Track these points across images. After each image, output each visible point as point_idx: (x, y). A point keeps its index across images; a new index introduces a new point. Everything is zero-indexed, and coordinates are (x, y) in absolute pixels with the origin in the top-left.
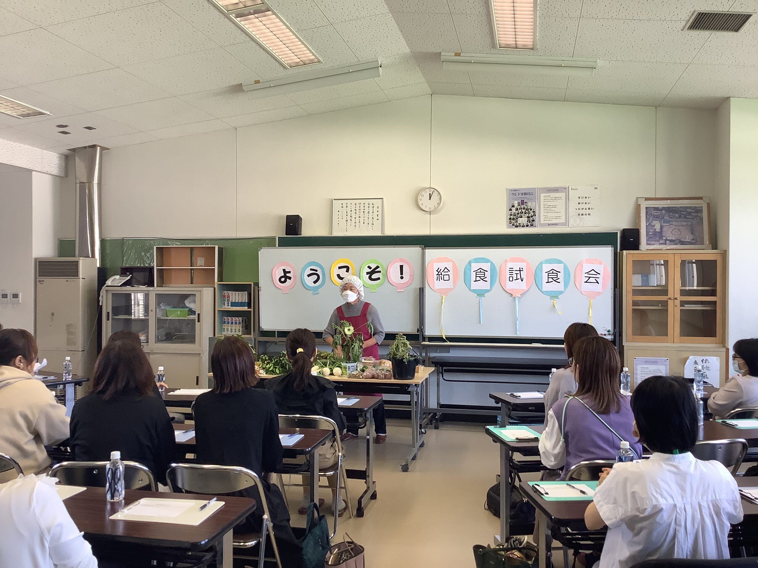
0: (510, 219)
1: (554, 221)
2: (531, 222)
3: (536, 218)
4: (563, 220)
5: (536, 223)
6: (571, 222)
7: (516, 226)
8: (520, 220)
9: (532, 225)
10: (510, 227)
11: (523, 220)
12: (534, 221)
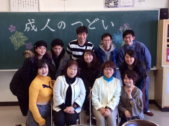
0: (106, 3)
1: (127, 4)
2: (116, 5)
3: (118, 3)
4: (131, 4)
5: (118, 5)
6: (135, 5)
7: (109, 7)
8: (111, 4)
9: (116, 7)
10: (105, 7)
11: (112, 4)
12: (117, 4)
